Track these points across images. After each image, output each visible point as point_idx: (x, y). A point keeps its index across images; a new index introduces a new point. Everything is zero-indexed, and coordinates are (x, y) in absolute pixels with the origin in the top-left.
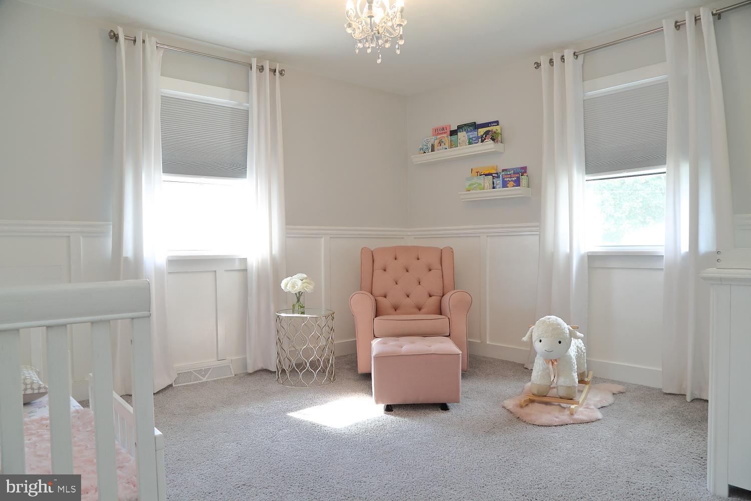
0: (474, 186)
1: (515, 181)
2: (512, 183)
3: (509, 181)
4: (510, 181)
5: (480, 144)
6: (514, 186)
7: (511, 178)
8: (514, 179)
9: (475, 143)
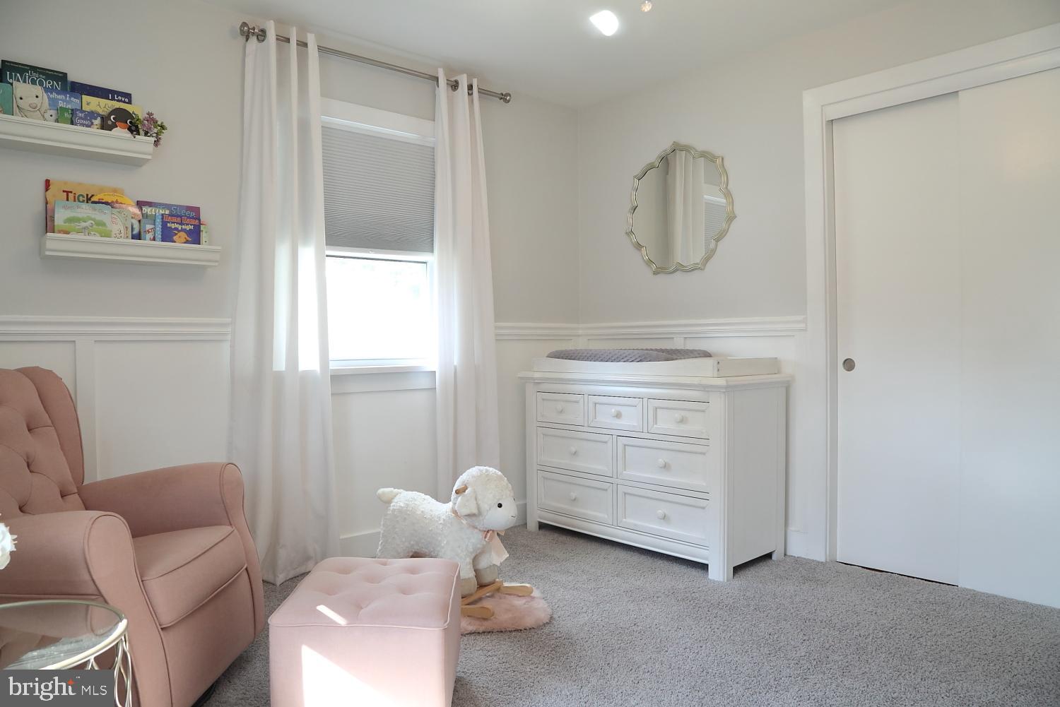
0: (84, 224)
1: (189, 233)
2: (183, 235)
3: (176, 229)
4: (179, 231)
5: (95, 130)
6: (187, 242)
7: (181, 224)
8: (188, 228)
9: (83, 125)
